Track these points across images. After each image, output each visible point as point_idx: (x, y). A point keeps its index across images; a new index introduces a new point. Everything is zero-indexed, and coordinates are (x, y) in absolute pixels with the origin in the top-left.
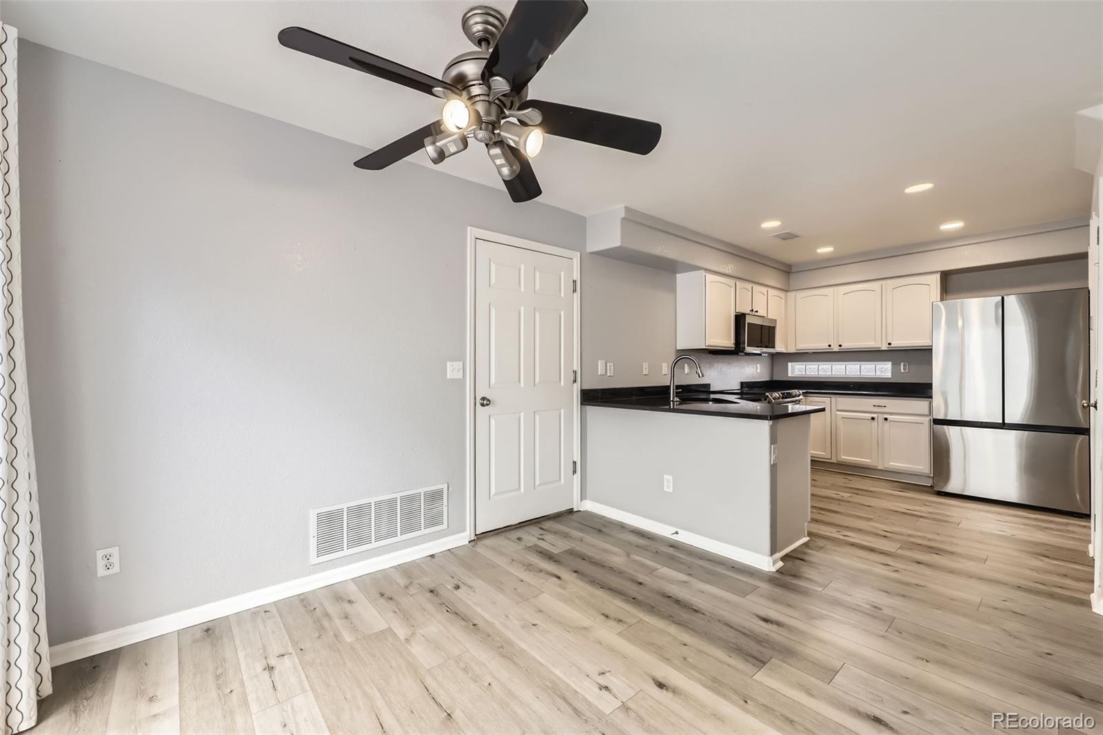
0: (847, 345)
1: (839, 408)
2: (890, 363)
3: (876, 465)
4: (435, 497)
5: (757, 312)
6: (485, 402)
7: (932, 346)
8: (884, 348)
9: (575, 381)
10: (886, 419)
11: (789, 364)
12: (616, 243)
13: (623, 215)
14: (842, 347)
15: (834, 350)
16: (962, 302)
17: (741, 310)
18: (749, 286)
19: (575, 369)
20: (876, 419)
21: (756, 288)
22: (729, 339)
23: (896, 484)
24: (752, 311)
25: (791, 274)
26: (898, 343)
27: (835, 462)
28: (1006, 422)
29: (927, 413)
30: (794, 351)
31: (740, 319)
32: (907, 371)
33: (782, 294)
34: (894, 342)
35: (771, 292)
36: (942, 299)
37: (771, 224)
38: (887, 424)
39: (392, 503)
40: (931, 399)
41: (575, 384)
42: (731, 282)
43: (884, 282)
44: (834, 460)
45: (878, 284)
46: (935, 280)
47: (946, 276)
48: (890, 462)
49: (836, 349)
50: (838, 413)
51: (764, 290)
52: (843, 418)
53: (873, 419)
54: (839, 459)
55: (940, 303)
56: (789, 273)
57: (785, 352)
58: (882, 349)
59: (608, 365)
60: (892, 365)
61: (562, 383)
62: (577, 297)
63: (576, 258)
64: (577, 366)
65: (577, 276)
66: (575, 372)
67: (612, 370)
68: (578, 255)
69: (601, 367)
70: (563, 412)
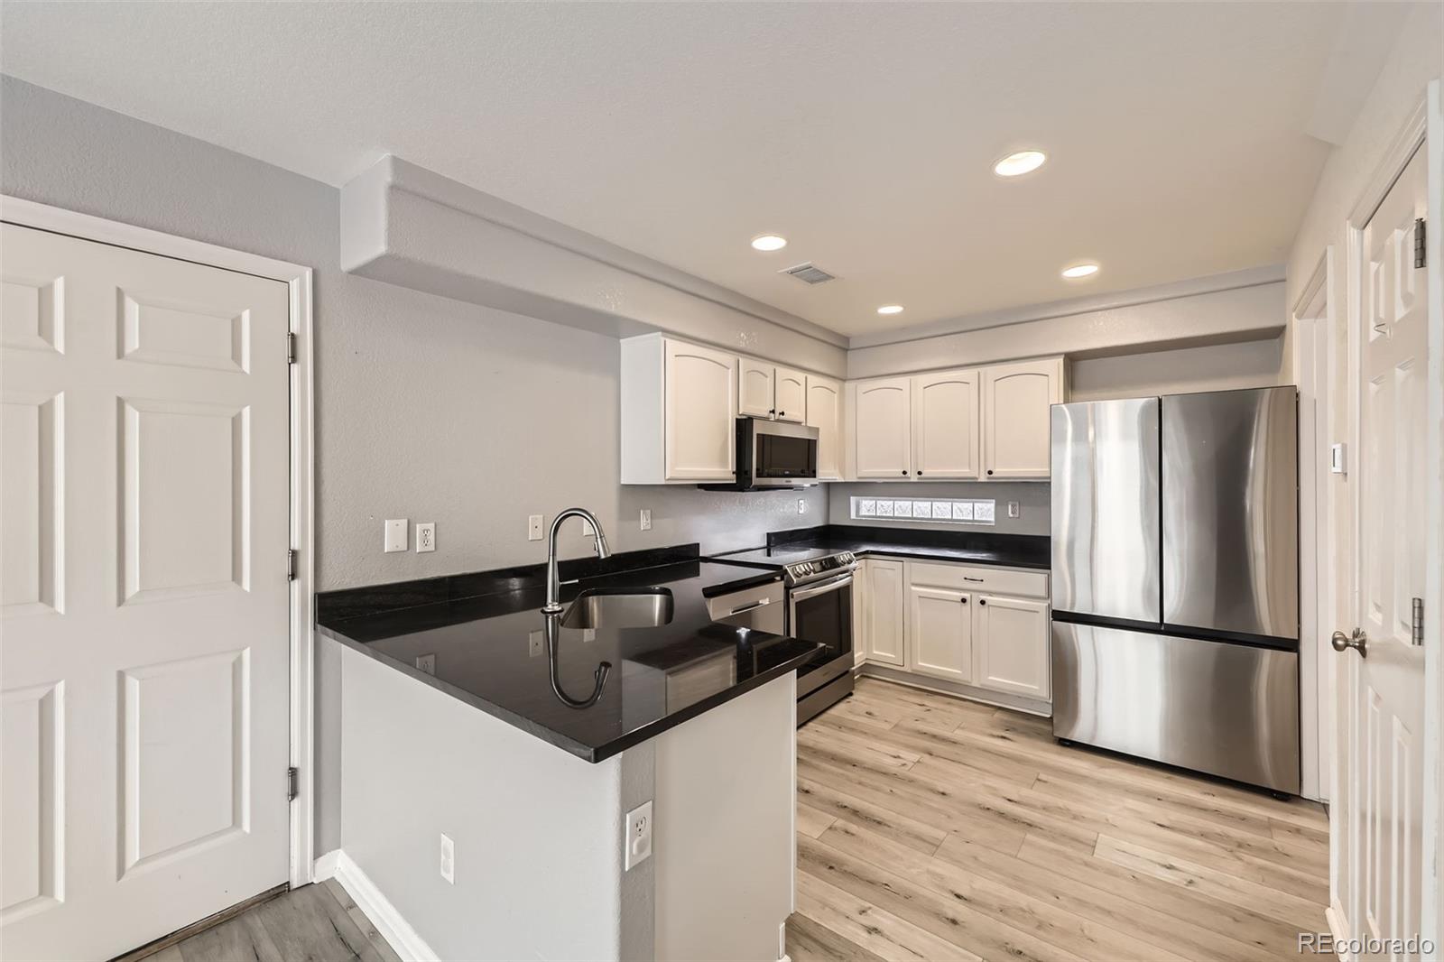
0: (930, 472)
1: (913, 581)
2: (994, 501)
3: (970, 680)
5: (783, 414)
7: (1050, 478)
8: (983, 478)
9: (293, 576)
10: (983, 602)
11: (853, 499)
13: (389, 179)
14: (922, 476)
15: (912, 480)
16: (1094, 405)
17: (747, 409)
18: (767, 368)
19: (296, 545)
20: (968, 600)
21: (783, 372)
22: (724, 463)
23: (998, 715)
24: (773, 412)
25: (849, 352)
26: (1001, 471)
27: (909, 671)
28: (1165, 621)
29: (1043, 593)
30: (854, 480)
31: (743, 426)
32: (1017, 516)
33: (834, 385)
34: (997, 470)
35: (813, 379)
36: (1066, 401)
37: (769, 243)
38: (984, 610)
40: (1049, 571)
41: (296, 584)
42: (727, 358)
43: (982, 369)
44: (907, 669)
45: (973, 372)
46: (1056, 367)
47: (1072, 361)
48: (989, 676)
49: (914, 478)
50: (913, 588)
51: (800, 376)
52: (920, 597)
53: (964, 601)
54: (914, 668)
55: (1063, 406)
56: (847, 350)
57: (843, 481)
58: (979, 480)
59: (418, 527)
60: (996, 505)
61: (246, 585)
62: (302, 373)
63: (300, 283)
64: (301, 538)
65: (301, 322)
66: (294, 554)
67: (431, 537)
68: (308, 274)
69: (393, 535)
70: (247, 654)
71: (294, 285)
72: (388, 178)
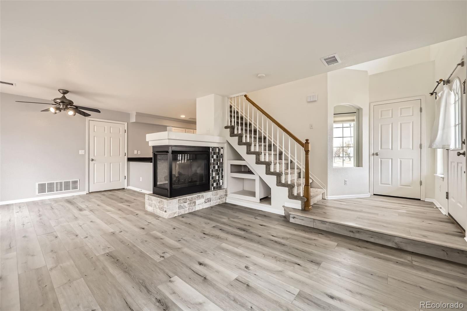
4: (75, 182)
6: (93, 160)
9: (125, 155)
12: (134, 121)
37: (183, 116)
39: (61, 183)
42: (184, 129)
59: (138, 151)
61: (121, 156)
62: (126, 134)
63: (126, 124)
64: (126, 152)
65: (126, 129)
66: (125, 153)
67: (140, 153)
68: (127, 123)
69: (135, 152)
70: (121, 163)
71: (125, 125)
72: (135, 114)
